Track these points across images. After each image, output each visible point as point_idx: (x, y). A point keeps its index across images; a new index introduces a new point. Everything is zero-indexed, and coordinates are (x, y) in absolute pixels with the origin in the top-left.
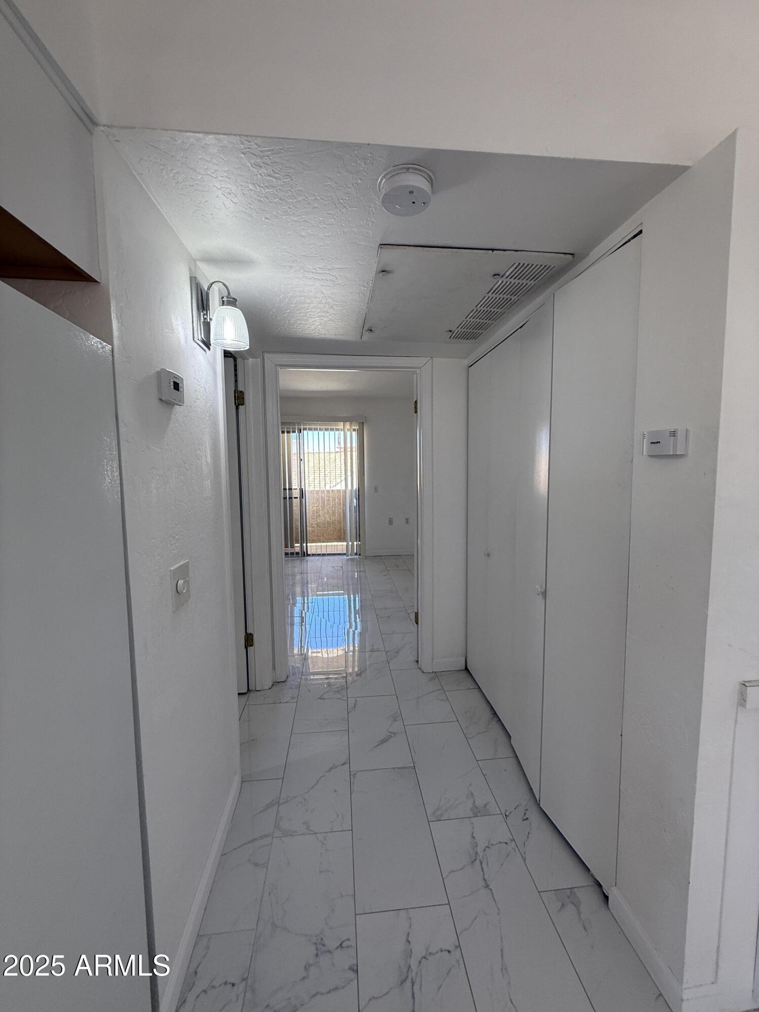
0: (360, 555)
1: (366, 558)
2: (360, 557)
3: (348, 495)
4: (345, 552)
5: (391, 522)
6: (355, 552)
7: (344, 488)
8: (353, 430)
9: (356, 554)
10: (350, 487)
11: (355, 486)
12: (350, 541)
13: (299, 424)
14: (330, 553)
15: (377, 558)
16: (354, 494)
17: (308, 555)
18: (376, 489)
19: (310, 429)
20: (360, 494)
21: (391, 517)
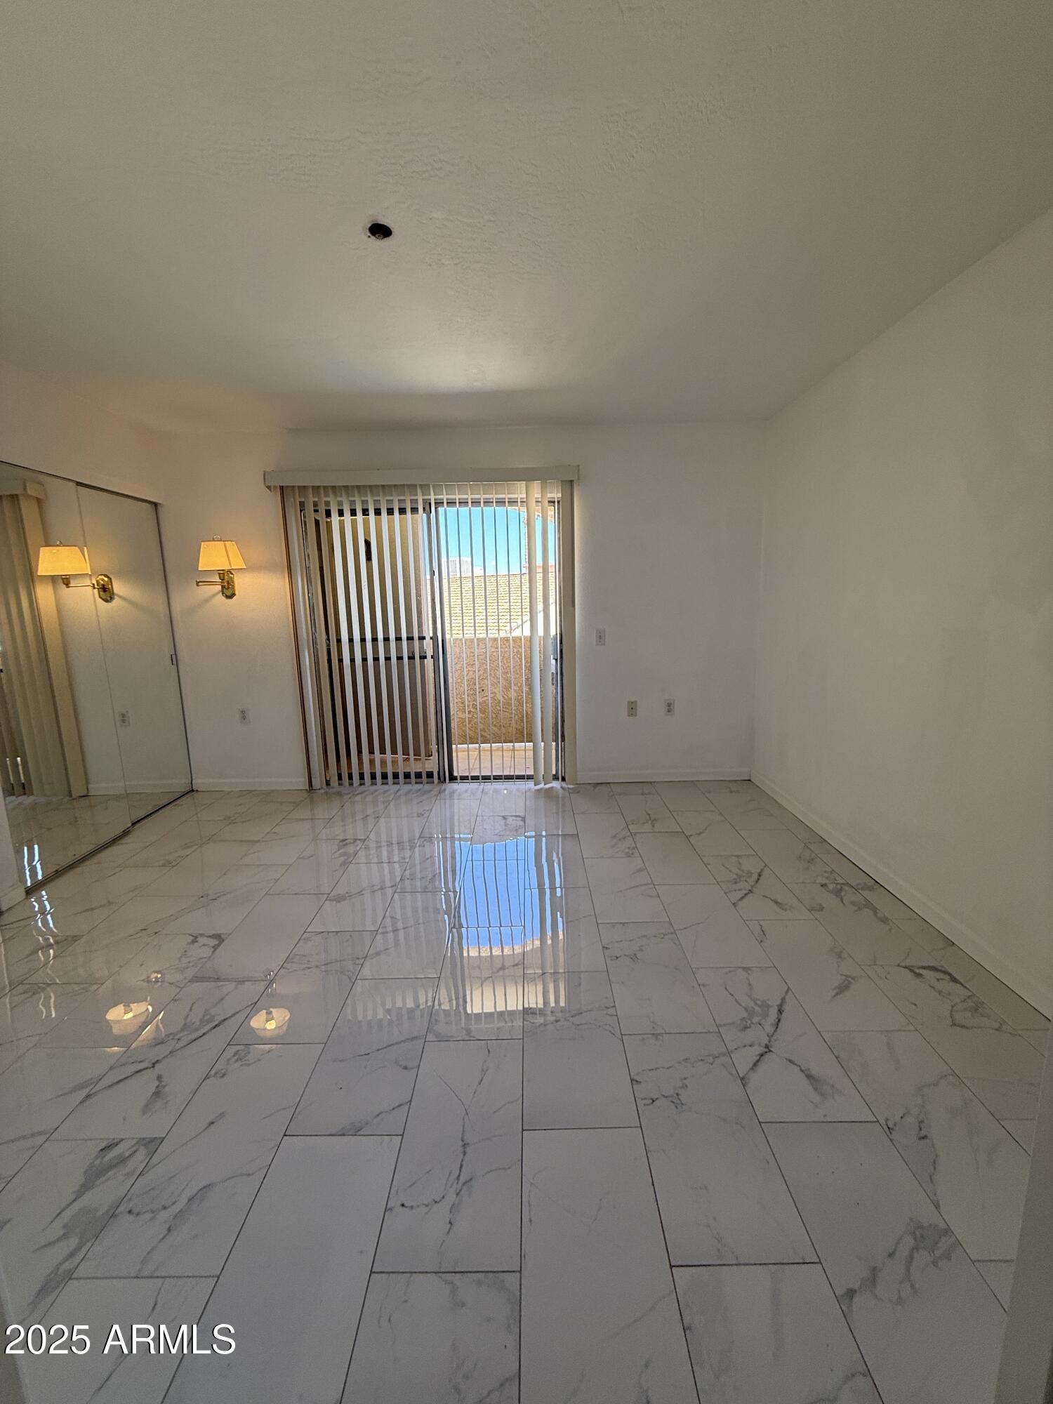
0: (563, 779)
1: (579, 789)
2: (564, 785)
3: (536, 648)
4: (531, 772)
5: (632, 709)
6: (554, 773)
7: (527, 633)
8: (549, 502)
9: (556, 778)
10: (541, 632)
11: (553, 631)
12: (542, 741)
13: (425, 488)
14: (500, 773)
15: (600, 790)
16: (550, 649)
17: (453, 778)
18: (600, 638)
19: (451, 503)
20: (563, 647)
21: (633, 700)
